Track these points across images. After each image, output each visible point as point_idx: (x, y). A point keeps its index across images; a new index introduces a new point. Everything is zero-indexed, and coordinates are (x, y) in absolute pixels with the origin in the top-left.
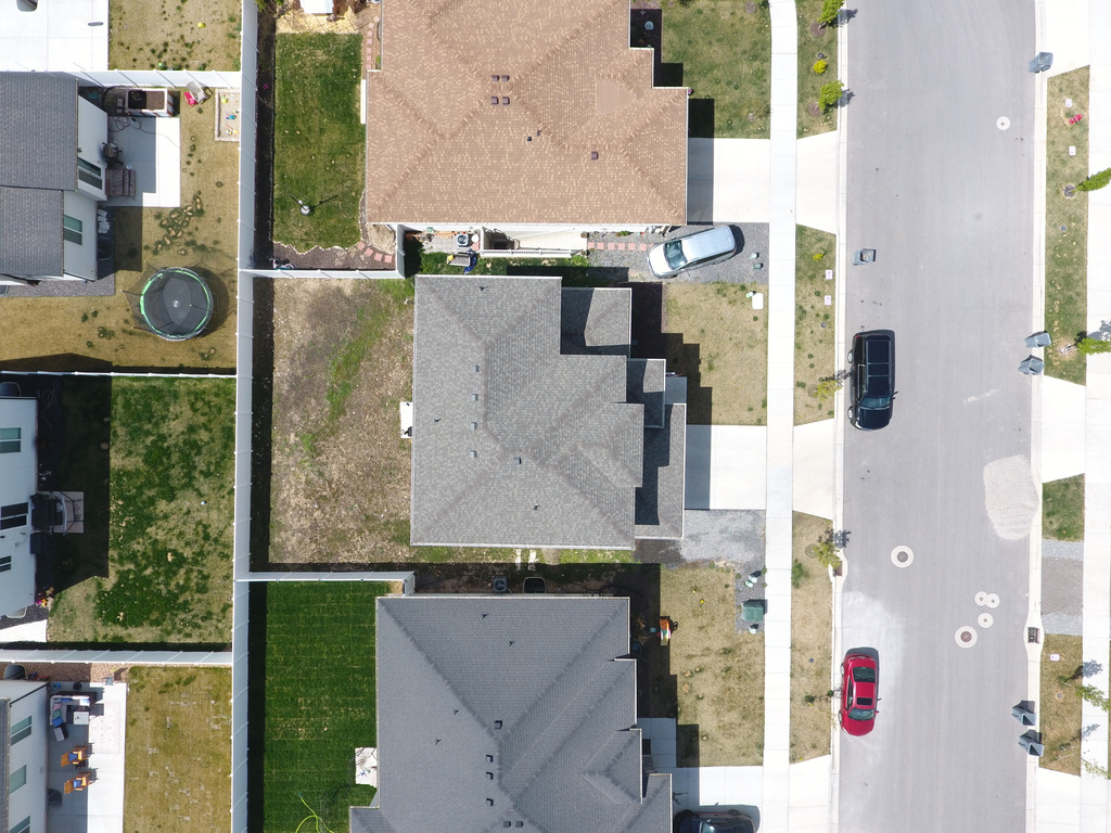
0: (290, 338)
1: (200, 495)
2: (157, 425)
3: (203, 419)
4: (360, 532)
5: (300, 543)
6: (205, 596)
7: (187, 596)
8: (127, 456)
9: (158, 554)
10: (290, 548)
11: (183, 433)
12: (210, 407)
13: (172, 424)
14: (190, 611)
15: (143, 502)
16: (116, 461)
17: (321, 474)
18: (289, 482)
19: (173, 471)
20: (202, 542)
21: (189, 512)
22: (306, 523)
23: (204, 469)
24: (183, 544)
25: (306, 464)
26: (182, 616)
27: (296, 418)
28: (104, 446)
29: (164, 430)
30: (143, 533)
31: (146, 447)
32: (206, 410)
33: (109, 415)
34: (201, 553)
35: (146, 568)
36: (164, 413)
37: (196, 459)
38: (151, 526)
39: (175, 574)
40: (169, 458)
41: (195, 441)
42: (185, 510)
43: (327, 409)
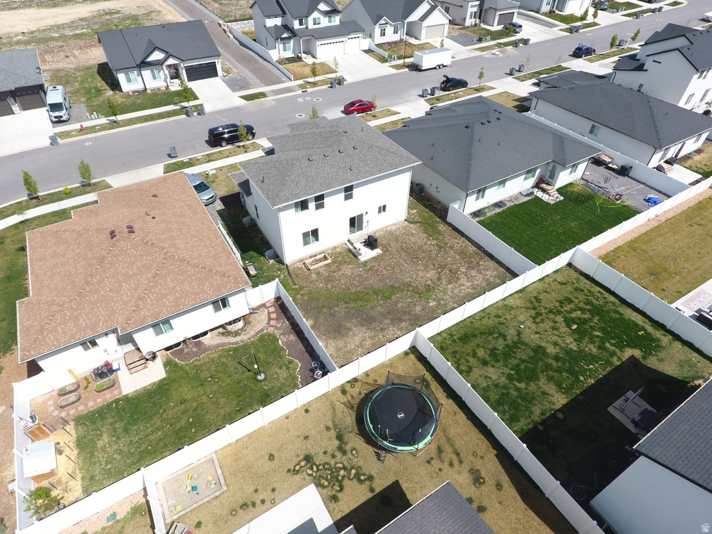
0: (367, 339)
1: (519, 333)
2: (505, 387)
3: (471, 360)
4: (451, 248)
5: (487, 270)
6: (570, 296)
7: (581, 305)
8: (548, 394)
9: (581, 334)
10: (495, 273)
11: (493, 366)
12: (459, 360)
13: (494, 377)
14: (587, 299)
15: (564, 363)
16: (560, 400)
17: (439, 279)
18: (460, 292)
19: (524, 357)
20: (544, 315)
21: (537, 333)
22: (474, 273)
23: (501, 340)
24: (558, 325)
25: (441, 289)
26: (595, 302)
27: (418, 308)
28: (560, 415)
29: (503, 380)
30: (581, 351)
31: (527, 384)
32: (462, 361)
33: (535, 428)
34: (551, 311)
35: (597, 336)
36: (493, 388)
37: (500, 348)
38: (571, 349)
39: (579, 319)
40: (518, 365)
41: (490, 355)
42: (538, 335)
43: (398, 295)
